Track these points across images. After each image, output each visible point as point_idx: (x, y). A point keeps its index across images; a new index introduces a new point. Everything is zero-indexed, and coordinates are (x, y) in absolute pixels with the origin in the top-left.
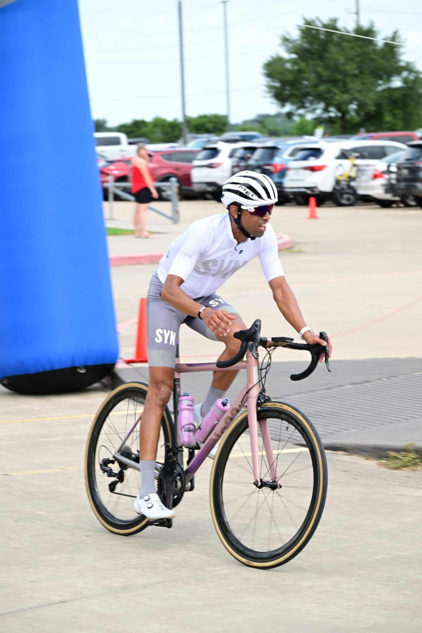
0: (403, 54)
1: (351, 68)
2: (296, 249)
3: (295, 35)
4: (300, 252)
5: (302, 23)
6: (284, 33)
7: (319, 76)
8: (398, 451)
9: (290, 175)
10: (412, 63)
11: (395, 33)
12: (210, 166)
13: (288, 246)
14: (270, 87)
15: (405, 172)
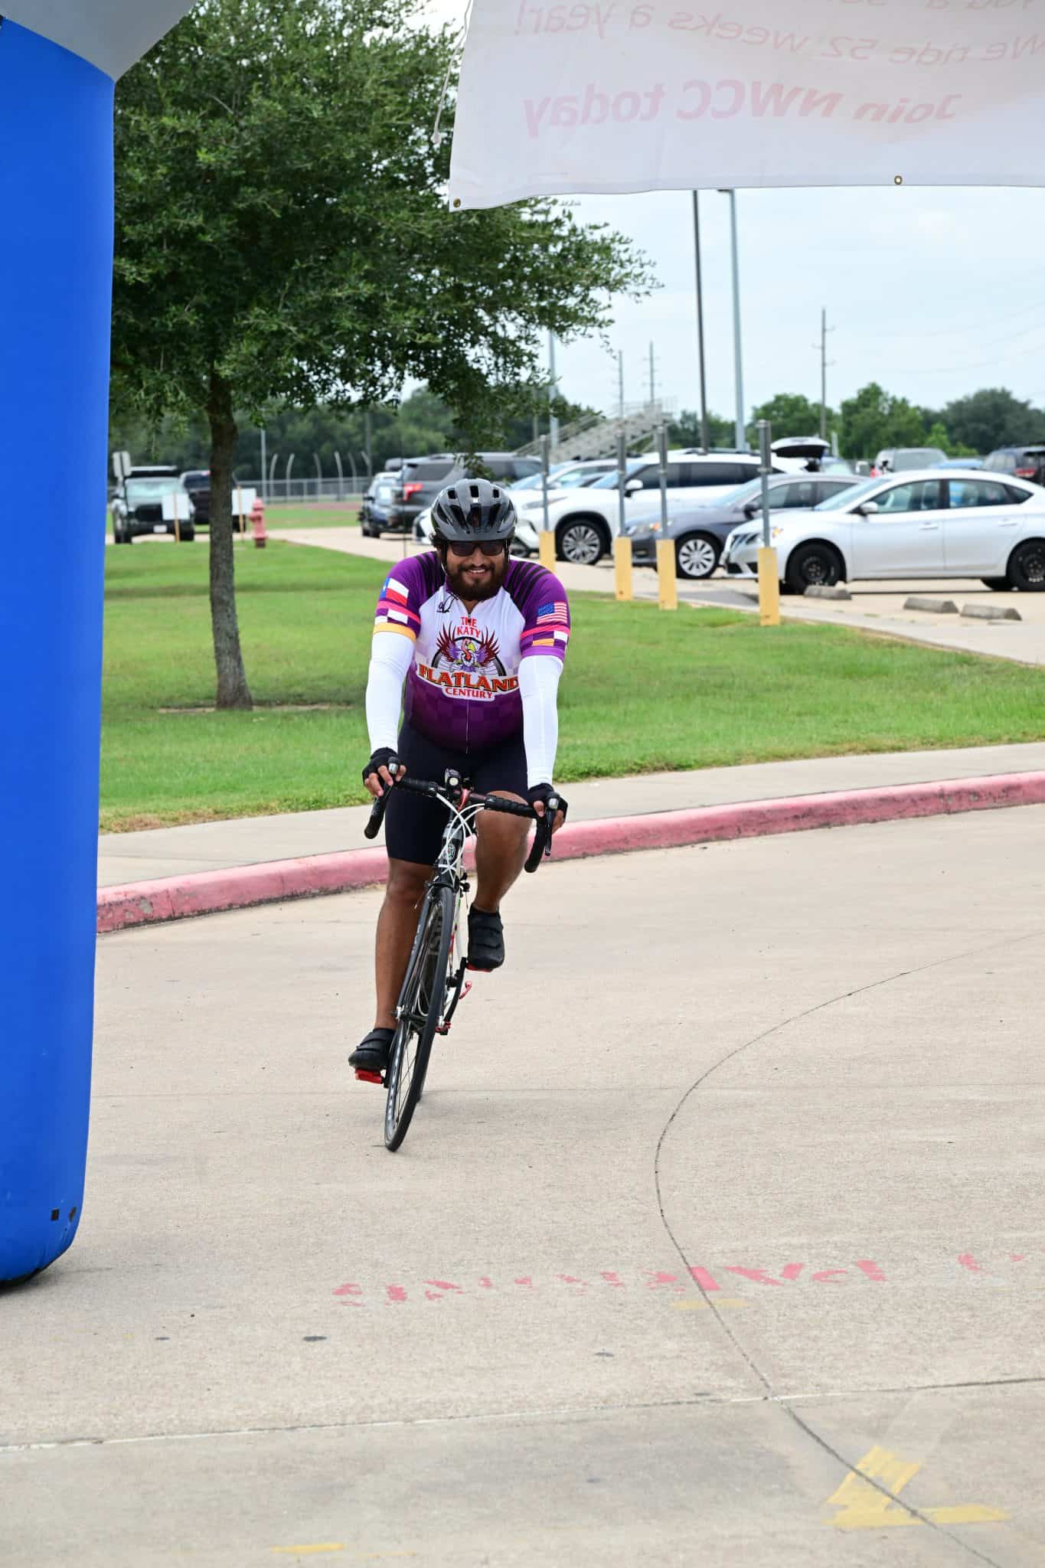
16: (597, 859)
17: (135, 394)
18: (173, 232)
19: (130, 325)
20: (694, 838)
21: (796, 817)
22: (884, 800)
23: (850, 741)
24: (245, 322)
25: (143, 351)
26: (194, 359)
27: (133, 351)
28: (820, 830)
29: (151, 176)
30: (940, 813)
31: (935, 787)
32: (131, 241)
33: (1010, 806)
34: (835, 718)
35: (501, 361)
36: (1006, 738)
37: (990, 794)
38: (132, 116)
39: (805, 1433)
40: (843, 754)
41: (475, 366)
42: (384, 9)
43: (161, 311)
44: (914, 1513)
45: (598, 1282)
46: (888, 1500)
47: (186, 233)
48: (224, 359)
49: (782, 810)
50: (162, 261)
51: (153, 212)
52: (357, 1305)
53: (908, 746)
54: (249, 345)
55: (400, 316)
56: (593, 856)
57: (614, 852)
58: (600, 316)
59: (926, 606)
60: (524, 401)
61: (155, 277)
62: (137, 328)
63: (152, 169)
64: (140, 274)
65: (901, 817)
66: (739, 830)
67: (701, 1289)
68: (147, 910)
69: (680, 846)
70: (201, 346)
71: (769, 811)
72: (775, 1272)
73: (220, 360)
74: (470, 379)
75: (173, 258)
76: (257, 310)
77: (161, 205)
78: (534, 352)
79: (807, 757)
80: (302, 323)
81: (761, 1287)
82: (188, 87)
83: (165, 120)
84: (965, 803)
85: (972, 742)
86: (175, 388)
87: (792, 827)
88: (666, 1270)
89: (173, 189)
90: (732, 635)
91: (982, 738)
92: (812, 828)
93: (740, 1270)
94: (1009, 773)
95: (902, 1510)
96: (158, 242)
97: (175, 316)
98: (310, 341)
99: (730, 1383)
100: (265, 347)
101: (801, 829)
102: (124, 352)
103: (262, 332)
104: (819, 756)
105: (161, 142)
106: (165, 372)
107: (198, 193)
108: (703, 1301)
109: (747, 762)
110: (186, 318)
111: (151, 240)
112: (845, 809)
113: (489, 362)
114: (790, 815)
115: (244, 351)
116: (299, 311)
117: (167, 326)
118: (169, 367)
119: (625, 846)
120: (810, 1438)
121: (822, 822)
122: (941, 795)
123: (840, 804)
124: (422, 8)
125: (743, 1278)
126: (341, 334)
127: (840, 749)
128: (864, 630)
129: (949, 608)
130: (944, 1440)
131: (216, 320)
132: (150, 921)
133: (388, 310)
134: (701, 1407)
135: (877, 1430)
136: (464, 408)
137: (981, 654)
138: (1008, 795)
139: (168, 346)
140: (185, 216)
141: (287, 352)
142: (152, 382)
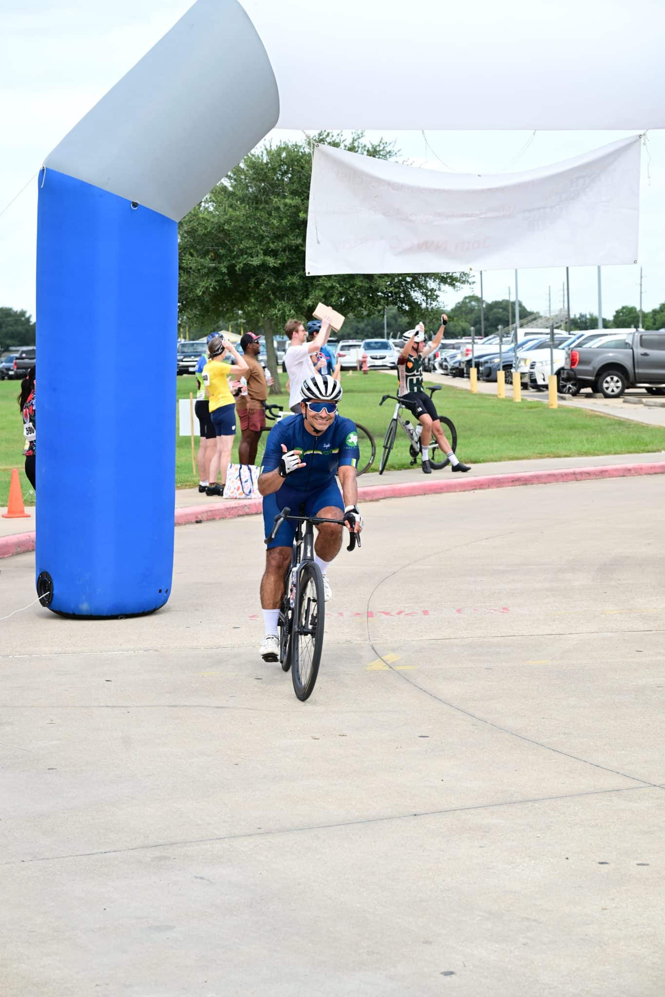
16: (429, 495)
17: (273, 311)
18: (289, 246)
19: (273, 284)
20: (470, 488)
21: (513, 481)
22: (550, 475)
23: (549, 453)
24: (318, 282)
25: (278, 294)
26: (298, 298)
27: (274, 294)
28: (523, 486)
29: (280, 223)
30: (573, 480)
31: (571, 470)
32: (272, 250)
34: (553, 444)
35: (425, 298)
36: (613, 453)
37: (595, 473)
38: (274, 199)
39: (372, 650)
40: (544, 458)
41: (416, 300)
42: (380, 155)
43: (284, 278)
44: (391, 667)
45: (337, 615)
46: (384, 664)
47: (295, 247)
48: (309, 298)
49: (507, 478)
50: (285, 258)
51: (282, 238)
52: (254, 620)
53: (572, 455)
54: (319, 292)
55: (381, 281)
56: (428, 494)
57: (437, 493)
58: (470, 280)
59: (631, 401)
60: (434, 315)
61: (283, 264)
62: (275, 285)
63: (282, 220)
64: (275, 263)
65: (557, 482)
66: (489, 486)
67: (368, 617)
68: (247, 510)
69: (464, 491)
70: (301, 292)
71: (502, 478)
72: (394, 613)
73: (307, 298)
74: (414, 305)
75: (290, 256)
76: (324, 278)
77: (285, 235)
78: (438, 295)
79: (529, 459)
80: (342, 283)
81: (387, 616)
82: (298, 187)
83: (287, 200)
84: (584, 477)
85: (599, 454)
86: (290, 309)
87: (511, 485)
88: (359, 612)
89: (291, 229)
90: (533, 412)
91: (603, 453)
92: (519, 485)
93: (384, 613)
94: (604, 465)
95: (388, 667)
96: (284, 250)
97: (290, 280)
98: (345, 290)
99: (359, 639)
100: (327, 292)
101: (515, 486)
102: (270, 294)
103: (325, 287)
104: (534, 458)
105: (285, 209)
106: (287, 302)
107: (301, 230)
108: (366, 619)
109: (505, 460)
110: (294, 281)
111: (281, 249)
112: (533, 478)
113: (421, 299)
114: (511, 480)
115: (317, 295)
116: (341, 278)
117: (287, 284)
118: (289, 300)
119: (442, 491)
120: (373, 652)
121: (523, 483)
122: (574, 474)
123: (531, 476)
124: (396, 154)
125: (383, 615)
126: (358, 288)
127: (543, 456)
128: (592, 410)
129: (640, 402)
130: (413, 653)
131: (308, 282)
132: (248, 514)
133: (376, 278)
134: (345, 645)
135: (393, 650)
136: (412, 318)
137: (632, 421)
138: (602, 474)
139: (288, 292)
140: (294, 240)
141: (335, 295)
142: (280, 306)
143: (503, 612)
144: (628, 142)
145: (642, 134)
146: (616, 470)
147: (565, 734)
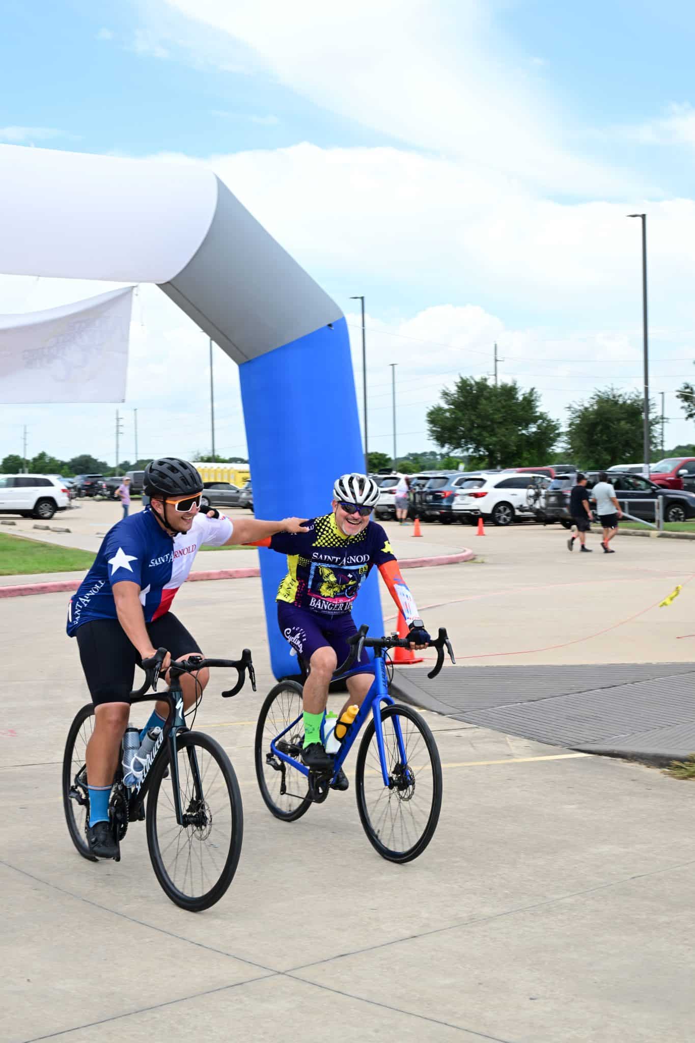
0: (537, 407)
1: (498, 417)
2: (479, 559)
3: (453, 389)
4: (483, 562)
5: (459, 380)
6: (444, 389)
7: (472, 422)
8: (682, 760)
9: (458, 499)
10: (546, 413)
11: (533, 389)
12: (391, 492)
13: (471, 558)
14: (433, 431)
15: (553, 499)
31: (17, 587)
33: (44, 593)
59: (40, 527)
122: (20, 590)
128: (13, 535)
129: (47, 528)
137: (50, 544)
138: (43, 590)
143: (13, 736)
144: (121, 292)
145: (134, 285)
146: (54, 586)
147: (142, 897)
